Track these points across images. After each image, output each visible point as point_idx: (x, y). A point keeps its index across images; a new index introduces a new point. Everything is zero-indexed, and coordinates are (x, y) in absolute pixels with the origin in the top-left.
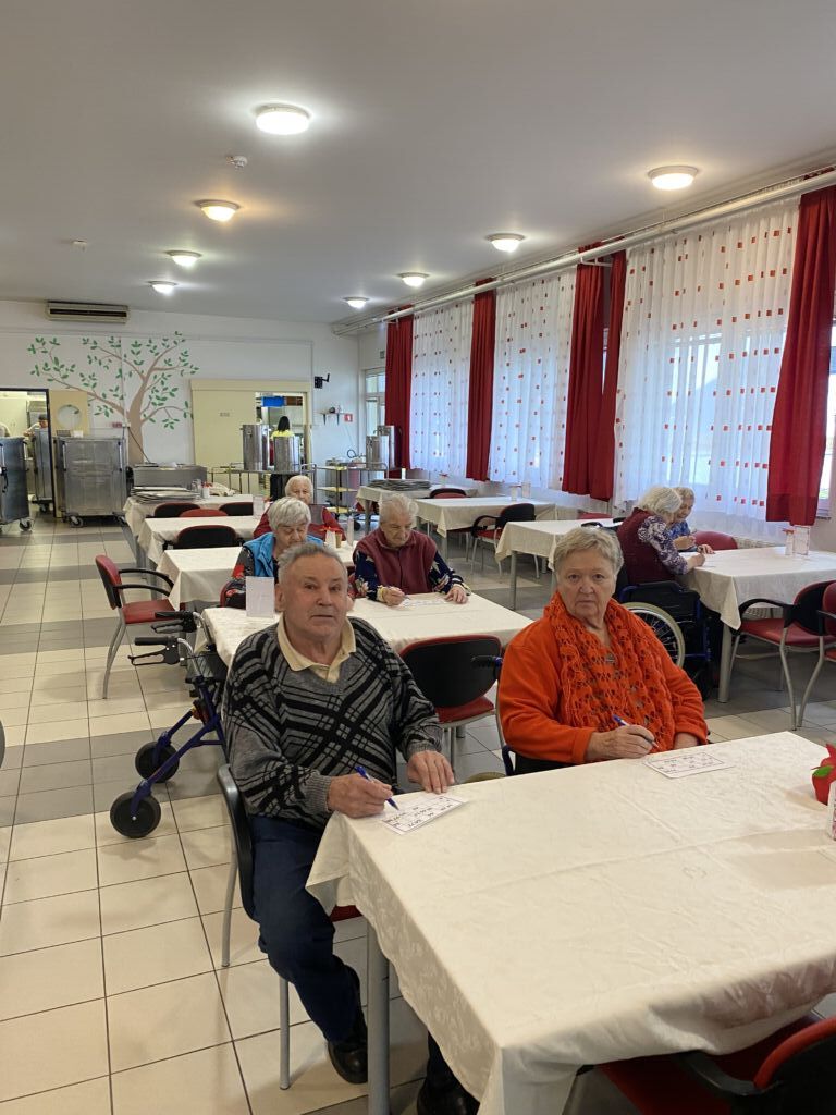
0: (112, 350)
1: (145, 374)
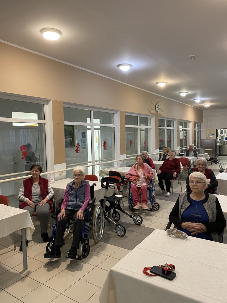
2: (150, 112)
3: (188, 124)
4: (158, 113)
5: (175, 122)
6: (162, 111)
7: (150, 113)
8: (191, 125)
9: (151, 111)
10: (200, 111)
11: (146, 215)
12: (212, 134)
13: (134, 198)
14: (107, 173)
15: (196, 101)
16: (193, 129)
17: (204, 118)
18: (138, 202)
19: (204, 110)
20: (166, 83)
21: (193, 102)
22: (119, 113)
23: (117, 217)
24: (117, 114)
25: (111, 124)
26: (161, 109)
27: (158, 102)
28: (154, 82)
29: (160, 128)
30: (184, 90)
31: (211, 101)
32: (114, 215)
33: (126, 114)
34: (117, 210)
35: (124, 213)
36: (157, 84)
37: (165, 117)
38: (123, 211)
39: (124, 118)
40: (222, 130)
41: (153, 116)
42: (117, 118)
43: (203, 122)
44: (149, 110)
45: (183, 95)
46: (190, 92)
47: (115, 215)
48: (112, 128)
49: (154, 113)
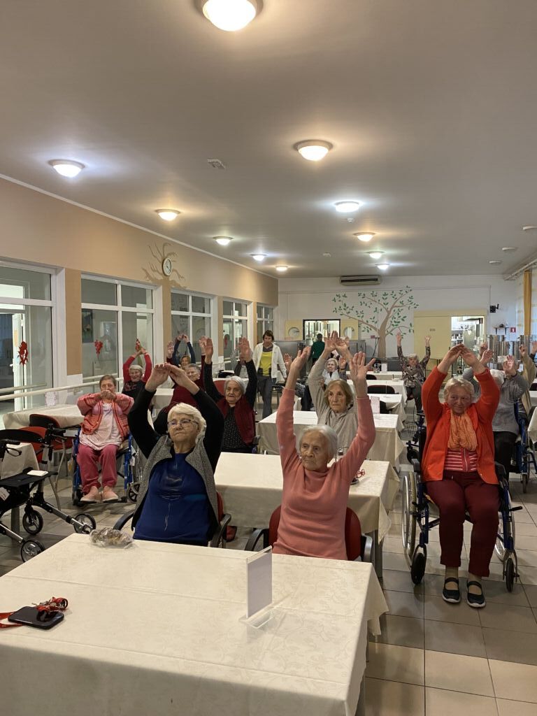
0: (373, 298)
1: (389, 310)
2: (148, 275)
3: (244, 307)
4: (170, 280)
5: (212, 301)
6: (179, 276)
7: (148, 279)
8: (251, 310)
9: (151, 273)
10: (269, 281)
11: (111, 513)
12: (296, 330)
13: (84, 476)
14: (24, 420)
15: (256, 258)
16: (255, 319)
17: (279, 295)
18: (93, 485)
19: (279, 280)
20: (179, 213)
21: (249, 261)
22: (63, 272)
23: (34, 524)
24: (59, 274)
25: (43, 299)
26: (176, 271)
27: (169, 254)
28: (150, 208)
29: (173, 312)
30: (225, 233)
31: (290, 261)
32: (28, 520)
33: (84, 277)
34: (35, 507)
35: (51, 512)
36: (156, 213)
37: (187, 289)
38: (49, 509)
39: (78, 287)
40: (319, 322)
41: (156, 286)
42: (59, 285)
43: (277, 305)
44: (145, 271)
45: (223, 242)
46: (237, 239)
47: (30, 520)
48: (46, 308)
49: (159, 279)
